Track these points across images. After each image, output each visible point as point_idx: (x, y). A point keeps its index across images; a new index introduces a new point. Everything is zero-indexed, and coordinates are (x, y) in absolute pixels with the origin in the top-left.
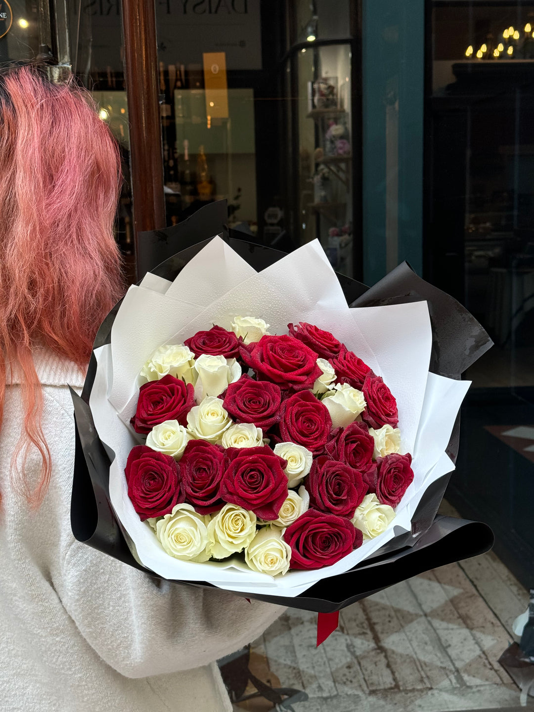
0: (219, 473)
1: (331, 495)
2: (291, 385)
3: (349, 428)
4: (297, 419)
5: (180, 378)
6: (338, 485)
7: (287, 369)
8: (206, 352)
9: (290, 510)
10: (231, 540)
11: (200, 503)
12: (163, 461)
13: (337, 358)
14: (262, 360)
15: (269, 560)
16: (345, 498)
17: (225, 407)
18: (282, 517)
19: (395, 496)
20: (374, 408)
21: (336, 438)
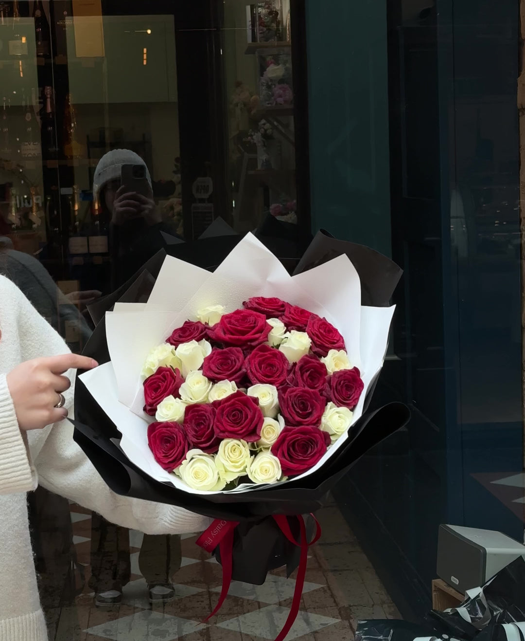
0: (212, 421)
1: (298, 412)
2: (249, 343)
3: (300, 361)
4: (260, 368)
5: (169, 367)
6: (302, 404)
7: (243, 333)
8: (182, 342)
9: (271, 432)
10: (233, 464)
11: (204, 445)
12: (171, 427)
13: (284, 315)
14: (225, 333)
15: (264, 470)
16: (310, 411)
17: (204, 375)
18: (267, 439)
19: (350, 400)
20: (319, 342)
21: (293, 371)
